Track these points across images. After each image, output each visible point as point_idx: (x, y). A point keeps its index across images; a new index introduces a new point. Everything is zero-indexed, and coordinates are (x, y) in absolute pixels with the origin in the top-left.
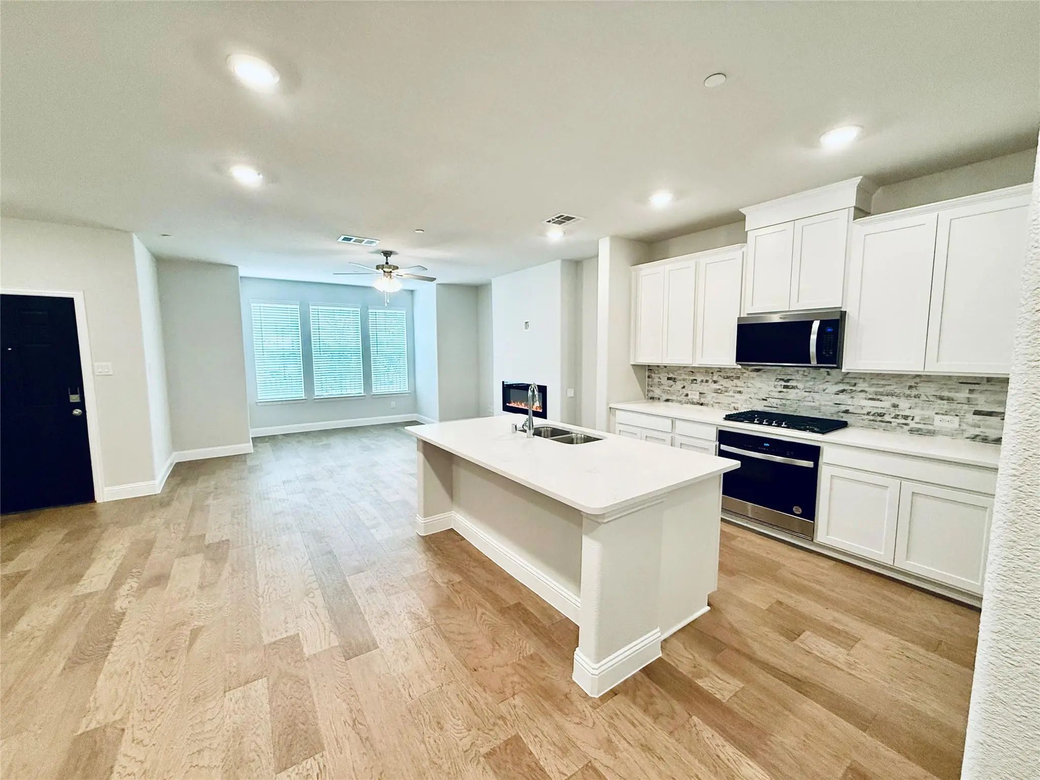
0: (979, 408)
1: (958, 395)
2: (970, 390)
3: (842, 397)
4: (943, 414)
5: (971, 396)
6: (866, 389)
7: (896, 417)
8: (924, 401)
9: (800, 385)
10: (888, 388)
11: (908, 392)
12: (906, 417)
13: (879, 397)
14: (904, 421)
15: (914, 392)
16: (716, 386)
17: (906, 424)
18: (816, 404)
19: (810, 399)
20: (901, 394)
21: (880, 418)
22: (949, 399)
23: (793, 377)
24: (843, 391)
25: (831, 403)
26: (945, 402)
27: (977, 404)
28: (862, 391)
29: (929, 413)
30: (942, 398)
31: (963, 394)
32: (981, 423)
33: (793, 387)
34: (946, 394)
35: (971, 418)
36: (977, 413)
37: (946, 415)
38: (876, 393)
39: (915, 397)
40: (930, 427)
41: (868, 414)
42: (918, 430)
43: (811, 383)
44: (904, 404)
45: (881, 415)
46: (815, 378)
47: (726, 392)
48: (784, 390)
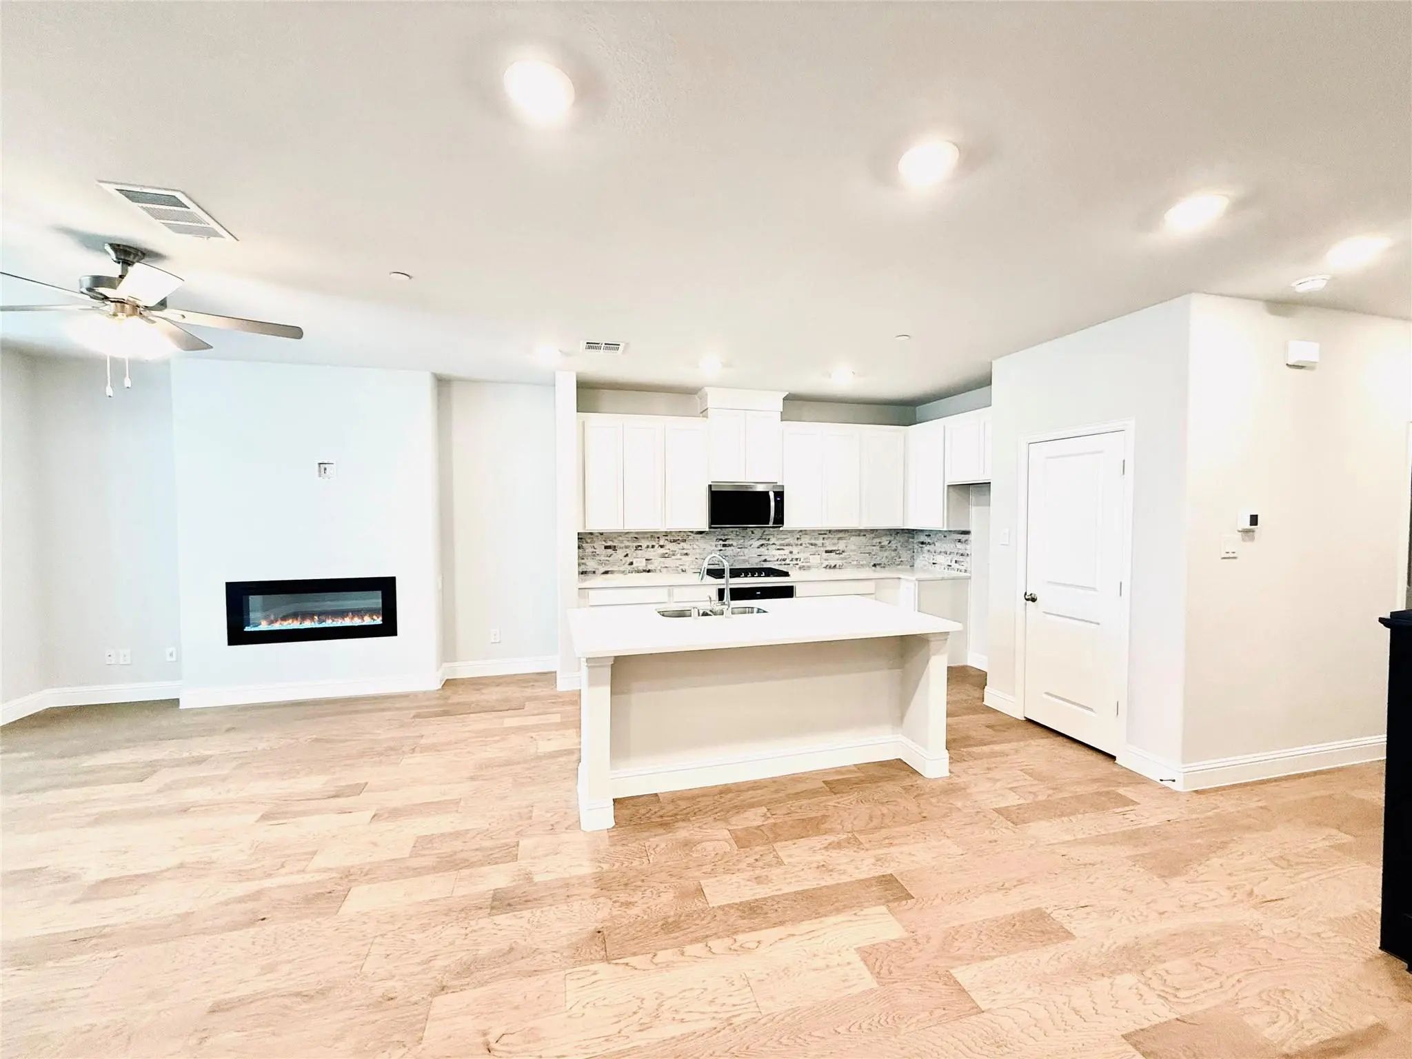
0: (828, 549)
3: (762, 549)
4: (814, 555)
5: (824, 542)
6: (776, 543)
7: (792, 560)
9: (735, 544)
10: (787, 540)
11: (796, 542)
12: (797, 559)
14: (795, 562)
15: (799, 542)
17: (797, 564)
18: (746, 558)
19: (742, 554)
21: (784, 562)
22: (815, 545)
23: (729, 537)
24: (762, 545)
26: (813, 547)
27: (826, 547)
28: (773, 544)
29: (807, 555)
30: (812, 544)
31: (819, 542)
32: (828, 558)
33: (730, 545)
34: (813, 542)
35: (824, 555)
36: (827, 552)
38: (781, 545)
40: (808, 564)
41: (777, 560)
42: (803, 566)
43: (742, 541)
44: (795, 550)
45: (784, 560)
46: (744, 537)
47: (674, 555)
48: (723, 548)
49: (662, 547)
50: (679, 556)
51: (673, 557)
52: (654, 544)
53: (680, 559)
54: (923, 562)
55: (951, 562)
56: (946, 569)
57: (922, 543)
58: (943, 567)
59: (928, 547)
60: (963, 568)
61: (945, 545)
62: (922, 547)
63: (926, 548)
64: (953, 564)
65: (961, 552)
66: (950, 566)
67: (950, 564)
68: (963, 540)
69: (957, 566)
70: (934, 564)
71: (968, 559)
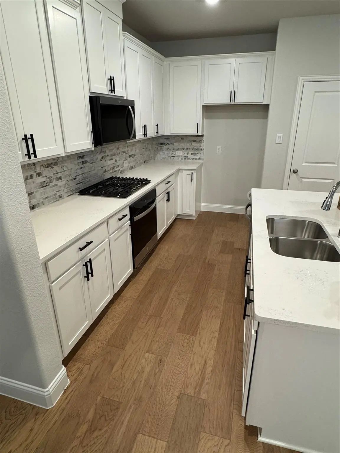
16: (41, 179)
47: (51, 182)
48: (82, 166)
49: (39, 174)
50: (54, 182)
51: (51, 184)
52: (32, 173)
53: (56, 185)
54: (164, 156)
55: (188, 154)
56: (183, 159)
57: (162, 144)
58: (180, 159)
59: (167, 146)
60: (198, 157)
61: (182, 144)
62: (162, 146)
63: (165, 147)
64: (189, 156)
65: (196, 148)
66: (187, 157)
67: (187, 156)
68: (198, 140)
69: (193, 157)
70: (172, 156)
71: (201, 152)
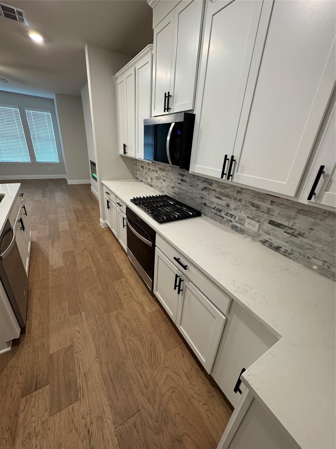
1: (263, 204)
2: (271, 201)
4: (251, 219)
8: (243, 205)
10: (227, 190)
13: (221, 197)
19: (191, 191)
20: (232, 197)
24: (205, 188)
25: (199, 196)
27: (273, 215)
28: (214, 190)
29: (244, 215)
30: (253, 205)
31: (266, 205)
32: (271, 232)
34: (256, 202)
35: (267, 226)
36: (271, 223)
37: (253, 219)
38: (221, 193)
39: (239, 201)
40: (242, 227)
41: (214, 208)
42: (236, 227)
43: (193, 180)
44: (233, 205)
